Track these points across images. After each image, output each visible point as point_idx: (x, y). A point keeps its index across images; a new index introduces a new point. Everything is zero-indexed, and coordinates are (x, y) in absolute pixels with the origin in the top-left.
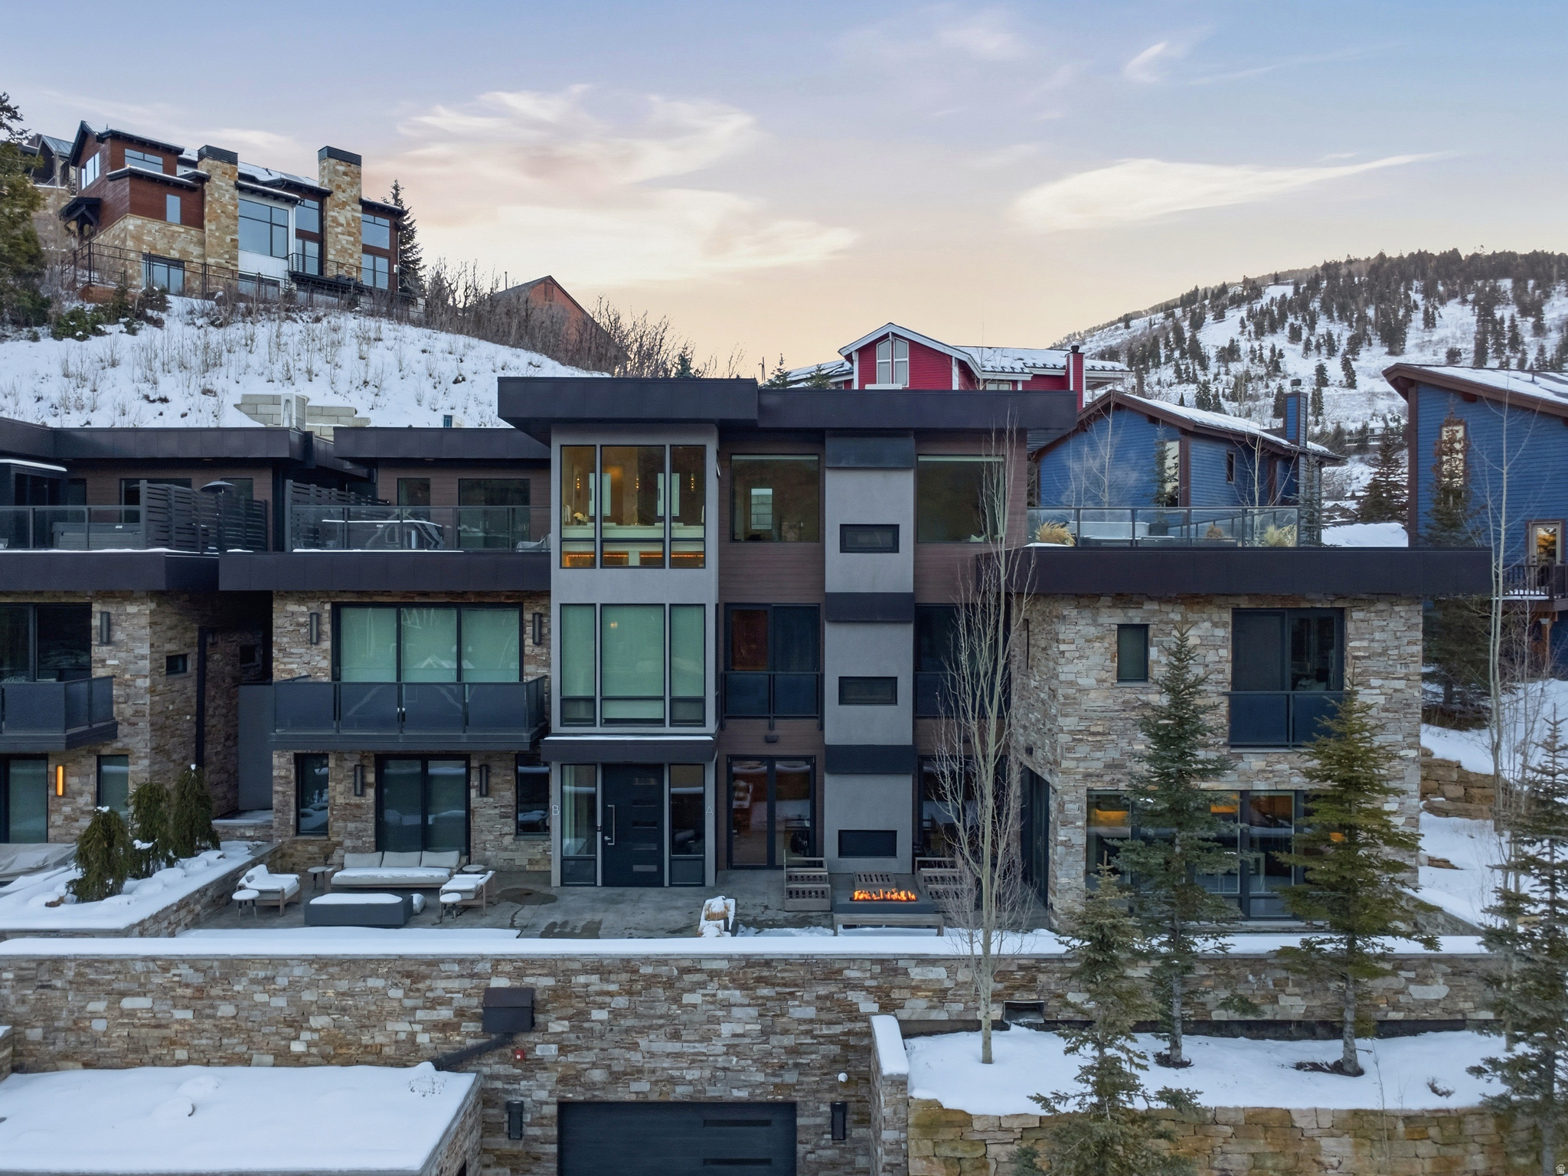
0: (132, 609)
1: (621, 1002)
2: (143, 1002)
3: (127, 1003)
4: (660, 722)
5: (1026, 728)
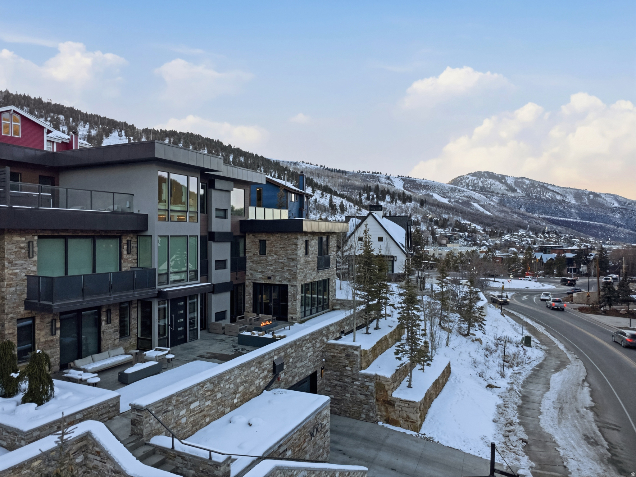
1: (294, 354)
2: (197, 404)
3: (192, 406)
5: (264, 272)
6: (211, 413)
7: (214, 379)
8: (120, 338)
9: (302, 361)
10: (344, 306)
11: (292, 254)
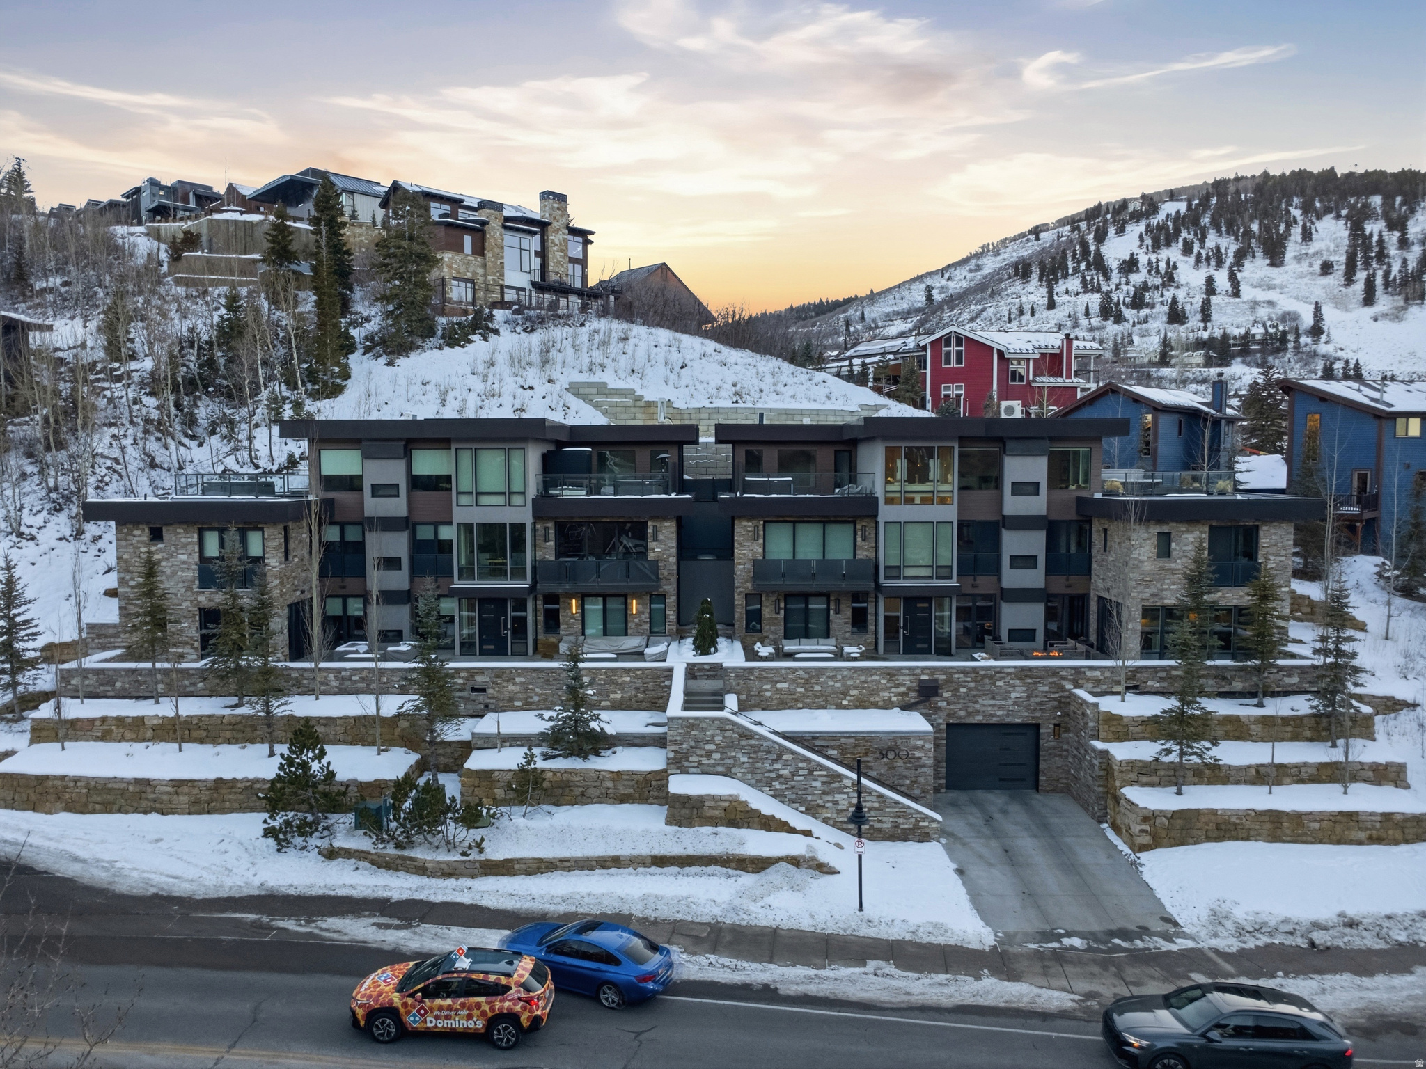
0: (667, 524)
1: (972, 685)
2: (785, 685)
3: (779, 685)
4: (930, 577)
5: (1105, 580)
6: (805, 700)
8: (852, 630)
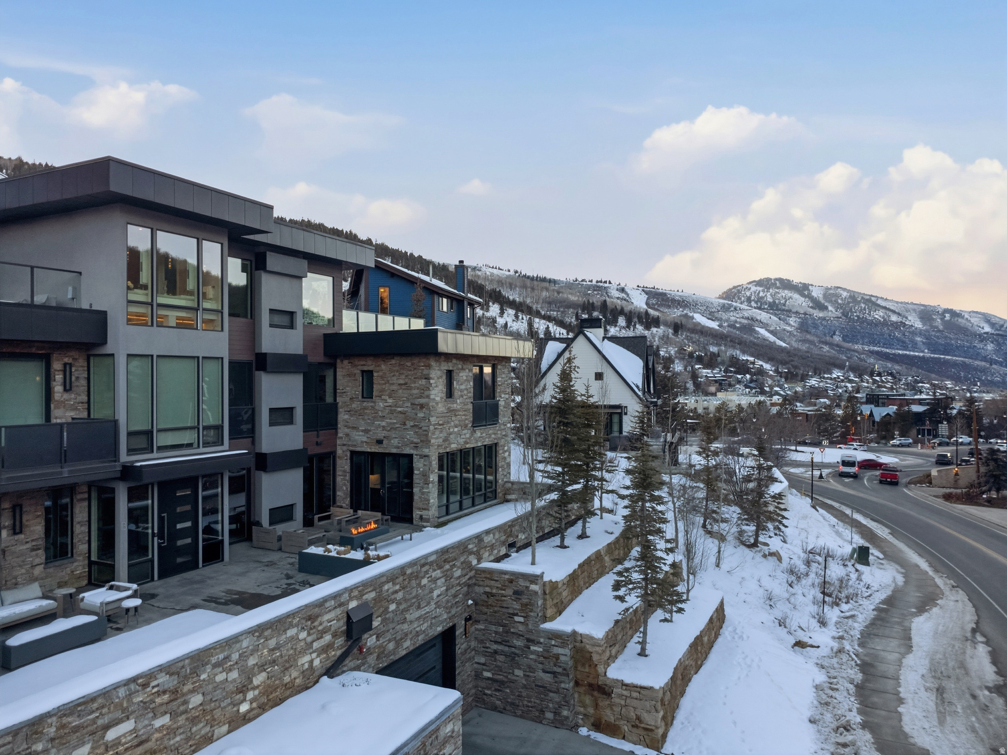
1: (400, 595)
5: (370, 431)
6: (172, 742)
7: (180, 664)
8: (46, 563)
9: (419, 607)
10: (524, 493)
11: (421, 397)
